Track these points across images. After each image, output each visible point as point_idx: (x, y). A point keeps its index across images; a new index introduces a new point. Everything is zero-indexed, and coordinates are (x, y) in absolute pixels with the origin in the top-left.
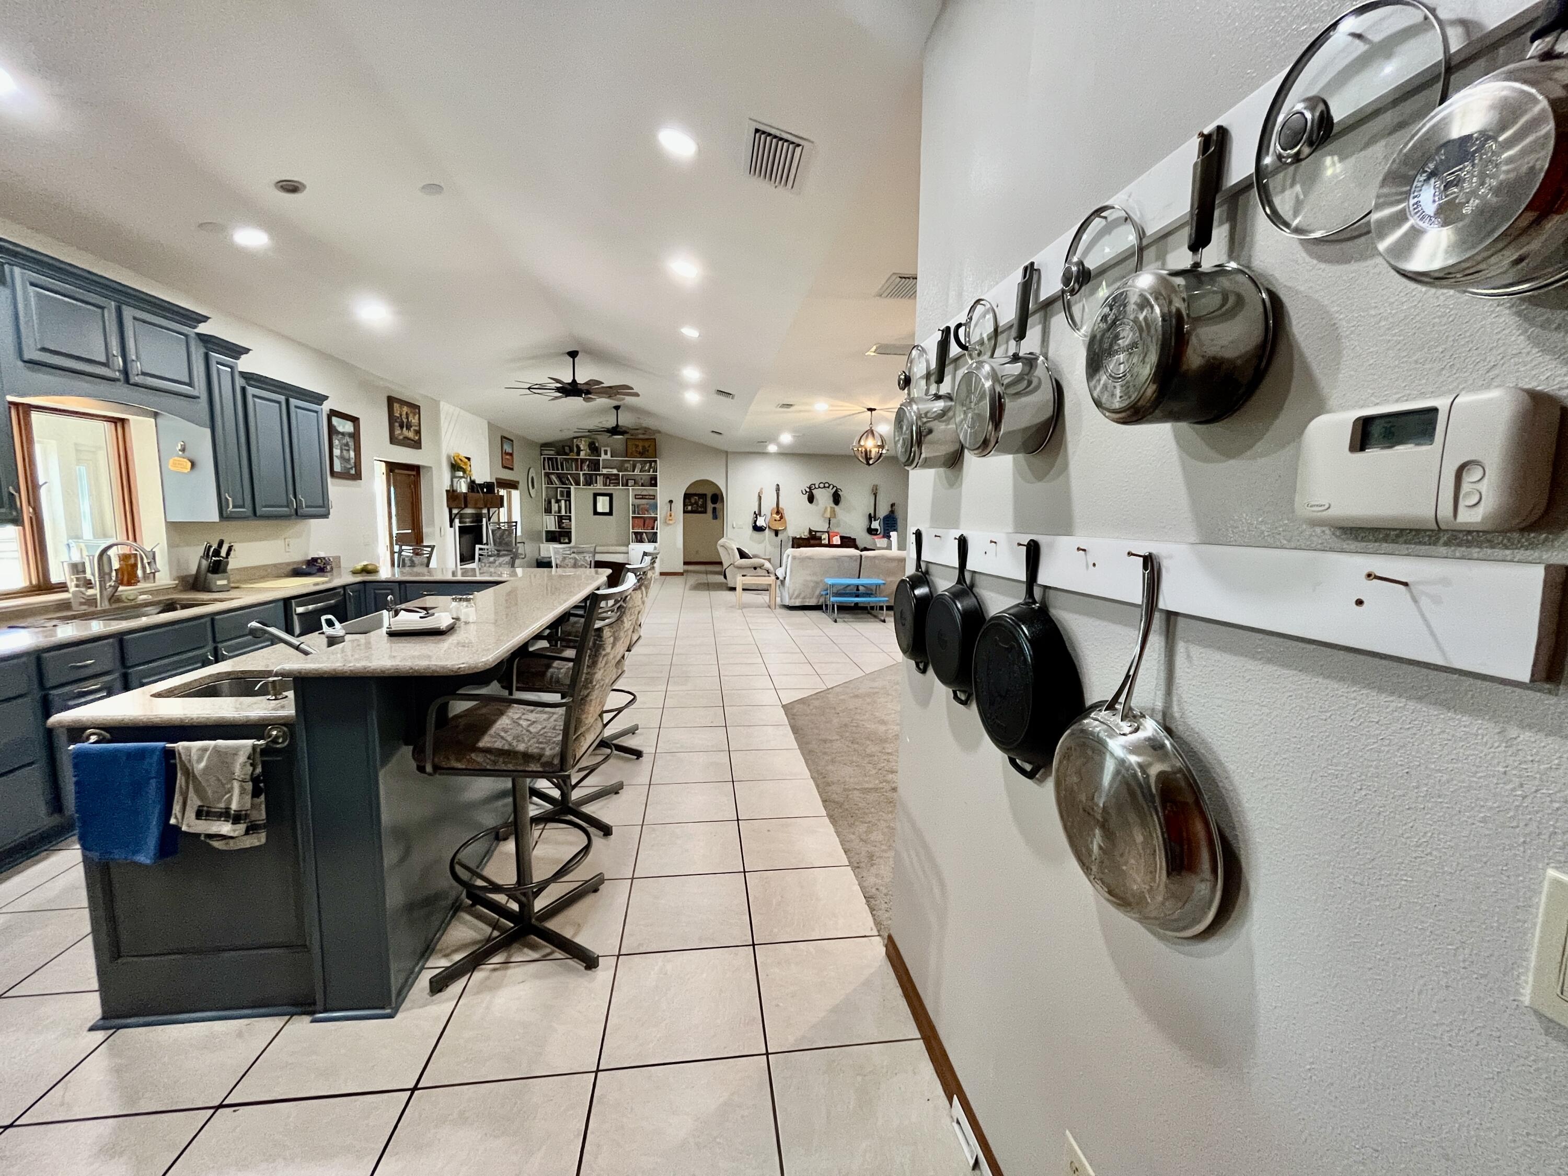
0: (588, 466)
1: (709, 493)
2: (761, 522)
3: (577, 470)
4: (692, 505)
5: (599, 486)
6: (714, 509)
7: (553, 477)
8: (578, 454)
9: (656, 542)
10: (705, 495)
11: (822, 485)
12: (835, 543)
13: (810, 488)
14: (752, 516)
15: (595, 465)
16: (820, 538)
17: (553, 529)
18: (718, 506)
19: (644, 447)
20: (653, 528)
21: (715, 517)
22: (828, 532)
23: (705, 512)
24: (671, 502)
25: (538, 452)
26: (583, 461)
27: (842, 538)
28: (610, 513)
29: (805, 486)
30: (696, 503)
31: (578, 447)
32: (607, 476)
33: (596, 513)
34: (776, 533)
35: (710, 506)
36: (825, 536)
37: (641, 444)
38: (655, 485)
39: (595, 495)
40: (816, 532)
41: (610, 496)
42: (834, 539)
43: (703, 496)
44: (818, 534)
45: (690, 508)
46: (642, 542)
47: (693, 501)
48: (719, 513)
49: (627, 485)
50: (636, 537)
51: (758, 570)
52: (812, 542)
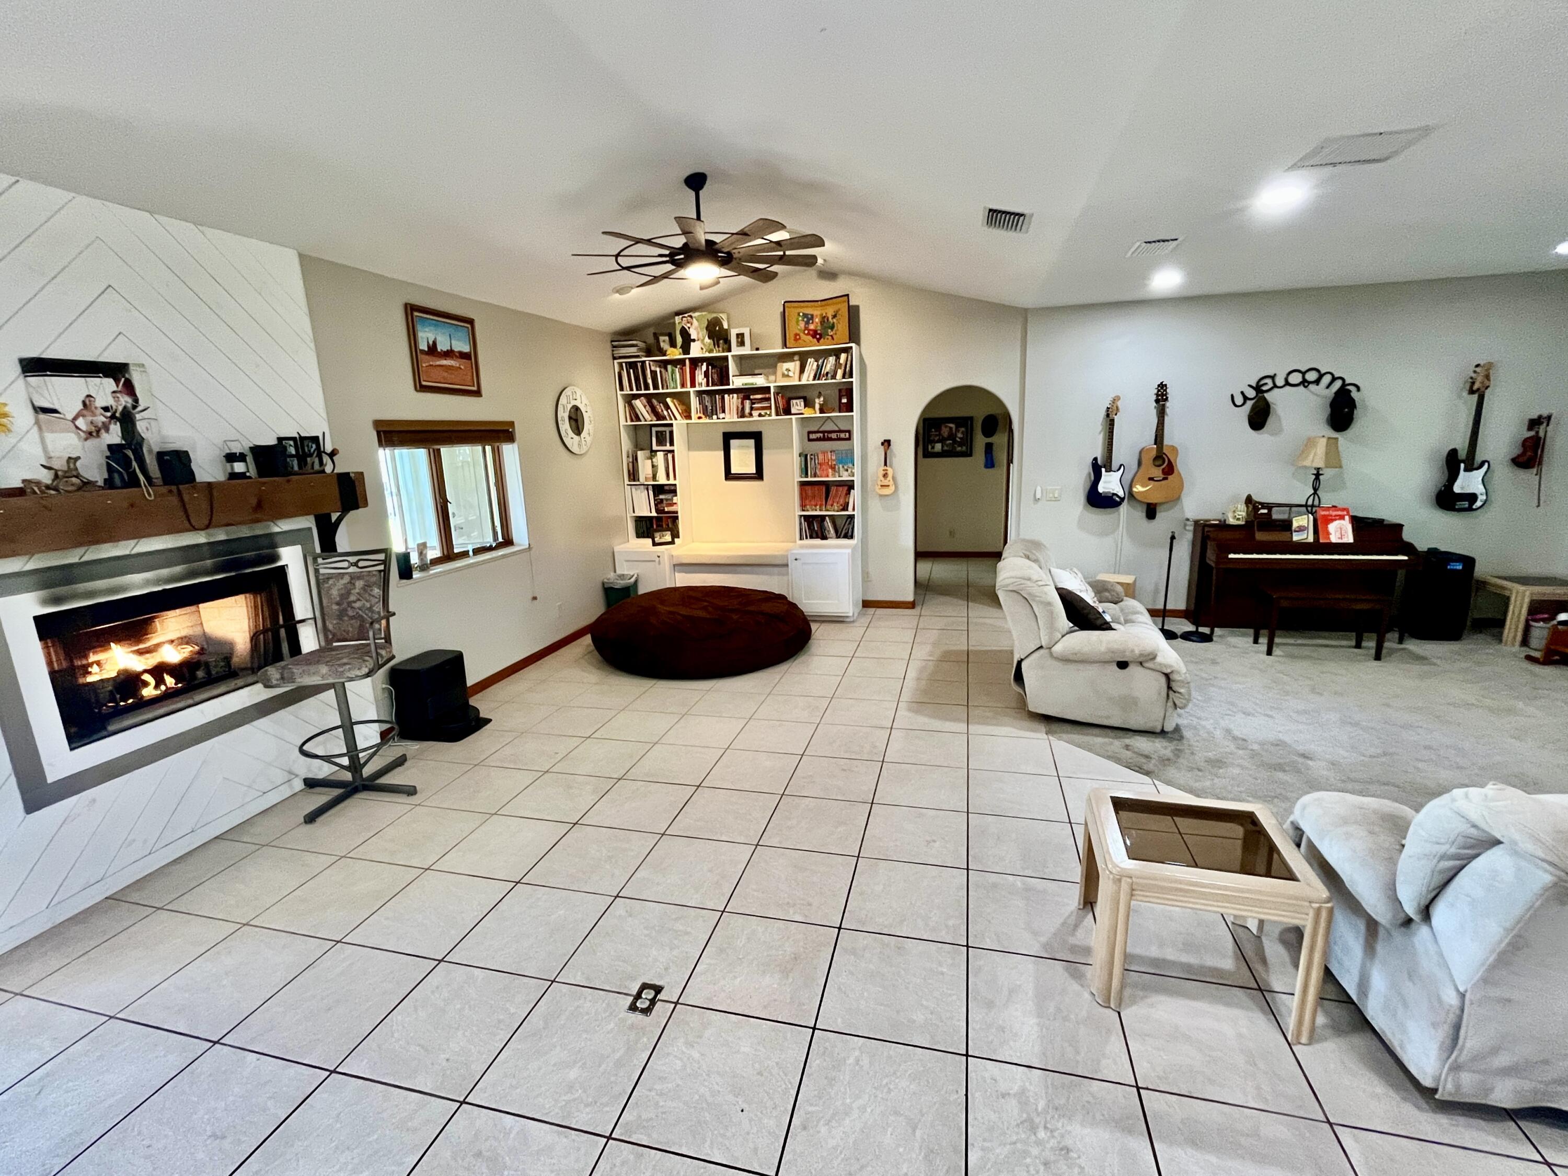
0: (706, 374)
1: (979, 413)
2: (1110, 484)
3: (683, 386)
4: (942, 440)
5: (730, 417)
6: (989, 448)
7: (638, 404)
8: (686, 349)
9: (852, 537)
10: (971, 419)
11: (1296, 378)
12: (1334, 539)
13: (1258, 388)
14: (1087, 469)
15: (719, 369)
16: (1286, 526)
17: (646, 513)
18: (999, 440)
19: (824, 319)
20: (845, 508)
21: (990, 463)
22: (1309, 508)
23: (969, 454)
24: (887, 443)
25: (610, 354)
26: (695, 362)
27: (1359, 523)
28: (759, 475)
29: (1244, 382)
30: (952, 436)
31: (685, 334)
32: (746, 393)
33: (729, 475)
34: (1151, 512)
35: (980, 441)
36: (1301, 521)
37: (817, 312)
38: (849, 407)
39: (728, 437)
40: (1269, 507)
41: (757, 437)
42: (1332, 527)
43: (965, 422)
44: (1277, 515)
45: (938, 447)
46: (824, 538)
47: (945, 432)
48: (1001, 457)
49: (787, 411)
50: (810, 525)
51: (1133, 669)
52: (1260, 536)
